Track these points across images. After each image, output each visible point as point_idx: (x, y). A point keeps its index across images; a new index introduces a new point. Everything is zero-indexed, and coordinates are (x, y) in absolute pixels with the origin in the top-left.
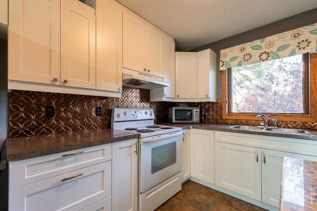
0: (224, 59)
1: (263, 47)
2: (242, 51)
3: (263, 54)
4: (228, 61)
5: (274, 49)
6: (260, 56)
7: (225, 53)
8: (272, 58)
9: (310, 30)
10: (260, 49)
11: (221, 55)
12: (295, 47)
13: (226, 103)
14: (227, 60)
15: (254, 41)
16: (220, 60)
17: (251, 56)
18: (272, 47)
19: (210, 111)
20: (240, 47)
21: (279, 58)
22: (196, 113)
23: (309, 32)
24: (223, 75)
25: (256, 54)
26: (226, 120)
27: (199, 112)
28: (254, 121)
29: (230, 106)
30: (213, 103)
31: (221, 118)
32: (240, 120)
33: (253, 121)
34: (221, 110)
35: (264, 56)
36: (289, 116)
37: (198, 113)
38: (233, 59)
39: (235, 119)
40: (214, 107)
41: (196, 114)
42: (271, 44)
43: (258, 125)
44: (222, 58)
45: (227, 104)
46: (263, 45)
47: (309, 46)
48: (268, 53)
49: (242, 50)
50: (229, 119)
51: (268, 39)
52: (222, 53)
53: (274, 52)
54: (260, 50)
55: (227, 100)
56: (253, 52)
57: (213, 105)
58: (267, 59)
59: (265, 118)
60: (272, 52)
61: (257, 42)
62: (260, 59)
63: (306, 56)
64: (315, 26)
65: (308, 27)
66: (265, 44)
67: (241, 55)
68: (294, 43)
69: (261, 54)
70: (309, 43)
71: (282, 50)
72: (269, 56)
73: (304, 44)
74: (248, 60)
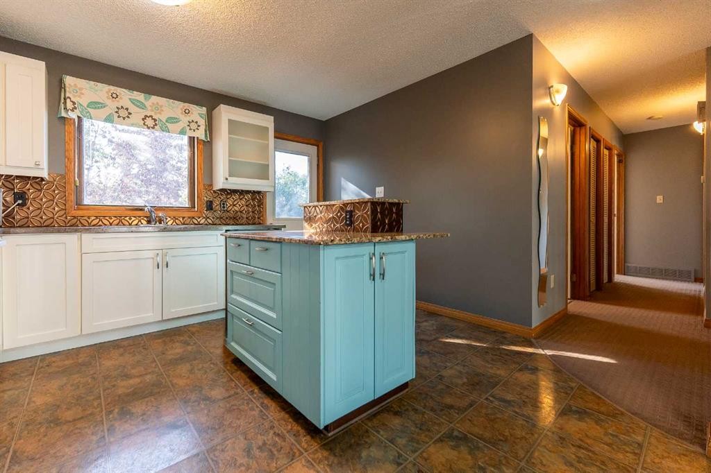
0: (74, 96)
1: (150, 108)
2: (114, 99)
3: (148, 117)
4: (85, 106)
5: (163, 117)
6: (143, 119)
7: (75, 85)
8: (160, 130)
9: (199, 112)
10: (143, 109)
11: (67, 84)
12: (186, 125)
14: (83, 102)
15: (135, 92)
16: (66, 95)
17: (130, 114)
18: (160, 113)
20: (110, 90)
21: (169, 132)
23: (199, 114)
24: (66, 127)
25: (137, 113)
26: (75, 218)
31: (62, 215)
34: (62, 198)
35: (150, 122)
36: (175, 210)
38: (96, 105)
42: (158, 108)
44: (70, 93)
46: (148, 104)
47: (199, 129)
48: (155, 120)
49: (114, 96)
51: (154, 99)
52: (70, 83)
54: (144, 111)
55: (77, 178)
56: (133, 109)
58: (153, 128)
60: (161, 121)
61: (140, 96)
62: (144, 124)
63: (192, 139)
64: (204, 110)
65: (197, 108)
66: (151, 104)
67: (112, 105)
68: (185, 120)
69: (146, 116)
70: (199, 126)
71: (172, 123)
72: (156, 125)
73: (194, 126)
74: (124, 118)
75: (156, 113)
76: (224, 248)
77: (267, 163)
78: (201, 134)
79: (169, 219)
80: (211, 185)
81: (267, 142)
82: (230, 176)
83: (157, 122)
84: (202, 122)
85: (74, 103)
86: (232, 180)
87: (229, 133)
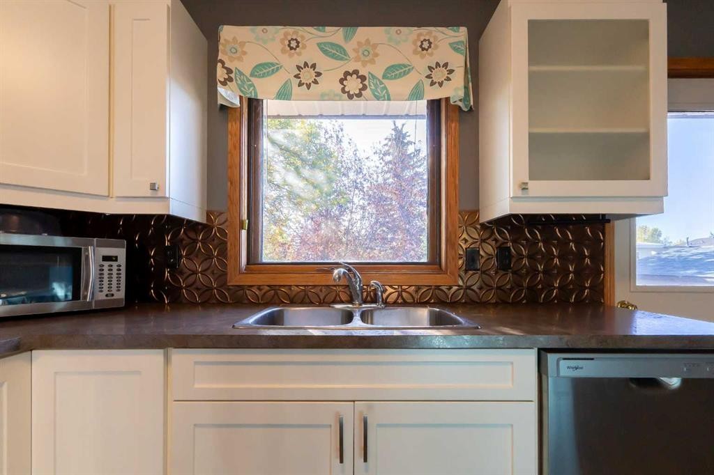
0: (231, 59)
1: (352, 55)
2: (293, 51)
3: (351, 75)
4: (248, 74)
5: (378, 69)
6: (342, 81)
7: (234, 39)
8: (373, 96)
9: (452, 40)
10: (342, 59)
11: (222, 41)
12: (423, 77)
13: (242, 227)
14: (246, 67)
16: (219, 58)
17: (319, 74)
18: (372, 62)
19: (181, 257)
20: (286, 35)
21: (389, 99)
22: (106, 264)
23: (450, 44)
25: (332, 71)
26: (241, 287)
27: (122, 260)
28: (324, 290)
29: (256, 240)
30: (192, 225)
31: (223, 284)
32: (284, 286)
33: (321, 291)
34: (223, 253)
35: (353, 85)
37: (114, 263)
38: (264, 69)
39: (268, 286)
40: (195, 241)
41: (106, 268)
42: (369, 52)
43: (335, 302)
44: (225, 53)
45: (244, 233)
46: (349, 47)
47: (450, 80)
48: (363, 78)
49: (293, 46)
50: (251, 286)
51: (363, 33)
52: (227, 38)
53: (377, 78)
54: (342, 62)
55: (245, 216)
56: (324, 63)
57: (192, 235)
58: (359, 95)
59: (353, 280)
61: (334, 34)
62: (343, 91)
63: (435, 106)
64: (461, 34)
65: (448, 31)
66: (356, 46)
67: (289, 63)
68: (421, 64)
69: (347, 74)
70: (451, 72)
71: (396, 77)
72: (364, 88)
73: (439, 75)
74: (309, 86)
75: (364, 65)
76: (534, 406)
77: (642, 130)
78: (454, 90)
79: (390, 290)
80: (475, 212)
81: (640, 68)
82: (530, 179)
83: (366, 82)
84: (458, 61)
85: (229, 71)
86: (537, 187)
87: (530, 64)
